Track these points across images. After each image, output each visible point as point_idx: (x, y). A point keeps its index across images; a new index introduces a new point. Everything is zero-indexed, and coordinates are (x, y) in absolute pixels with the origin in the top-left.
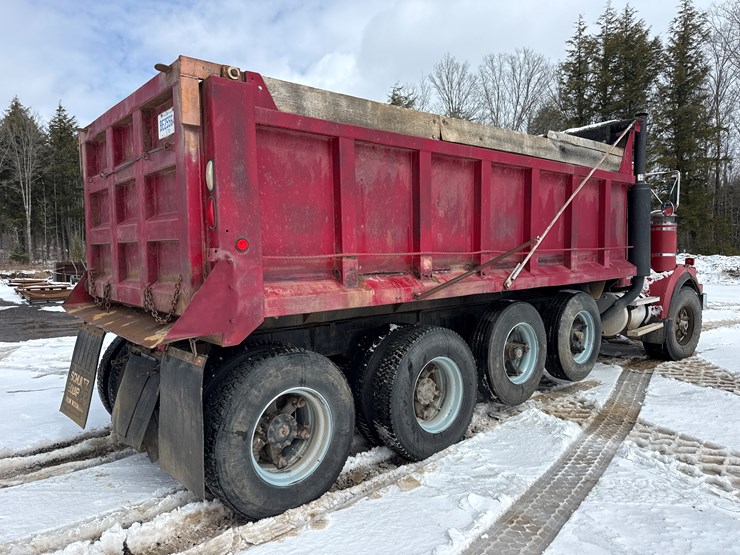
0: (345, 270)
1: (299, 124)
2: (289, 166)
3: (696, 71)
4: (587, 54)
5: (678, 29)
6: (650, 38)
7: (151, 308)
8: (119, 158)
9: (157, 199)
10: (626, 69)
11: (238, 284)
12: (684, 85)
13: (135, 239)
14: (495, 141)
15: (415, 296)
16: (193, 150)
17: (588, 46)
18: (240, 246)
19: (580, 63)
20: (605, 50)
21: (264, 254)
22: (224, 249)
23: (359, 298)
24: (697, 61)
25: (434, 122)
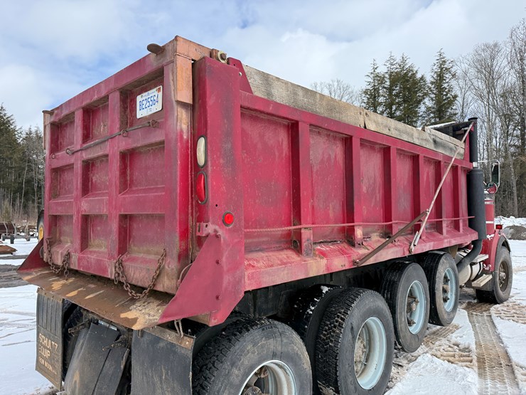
0: (303, 240)
1: (271, 108)
2: (259, 146)
3: (449, 98)
4: (379, 84)
5: (436, 70)
6: (419, 76)
7: (123, 280)
8: (86, 137)
9: (132, 175)
10: (404, 95)
11: (224, 259)
12: (442, 106)
13: (105, 211)
14: (397, 132)
15: (354, 262)
16: (184, 127)
17: (380, 79)
18: (227, 220)
19: (375, 90)
20: (390, 82)
21: (246, 228)
22: (213, 223)
23: (315, 267)
24: (449, 91)
25: (360, 113)
